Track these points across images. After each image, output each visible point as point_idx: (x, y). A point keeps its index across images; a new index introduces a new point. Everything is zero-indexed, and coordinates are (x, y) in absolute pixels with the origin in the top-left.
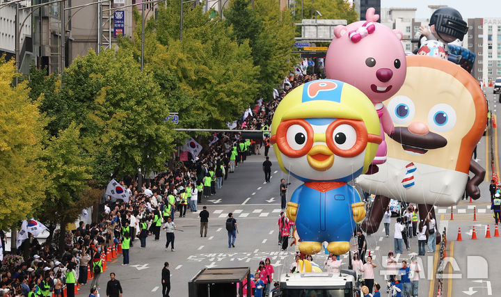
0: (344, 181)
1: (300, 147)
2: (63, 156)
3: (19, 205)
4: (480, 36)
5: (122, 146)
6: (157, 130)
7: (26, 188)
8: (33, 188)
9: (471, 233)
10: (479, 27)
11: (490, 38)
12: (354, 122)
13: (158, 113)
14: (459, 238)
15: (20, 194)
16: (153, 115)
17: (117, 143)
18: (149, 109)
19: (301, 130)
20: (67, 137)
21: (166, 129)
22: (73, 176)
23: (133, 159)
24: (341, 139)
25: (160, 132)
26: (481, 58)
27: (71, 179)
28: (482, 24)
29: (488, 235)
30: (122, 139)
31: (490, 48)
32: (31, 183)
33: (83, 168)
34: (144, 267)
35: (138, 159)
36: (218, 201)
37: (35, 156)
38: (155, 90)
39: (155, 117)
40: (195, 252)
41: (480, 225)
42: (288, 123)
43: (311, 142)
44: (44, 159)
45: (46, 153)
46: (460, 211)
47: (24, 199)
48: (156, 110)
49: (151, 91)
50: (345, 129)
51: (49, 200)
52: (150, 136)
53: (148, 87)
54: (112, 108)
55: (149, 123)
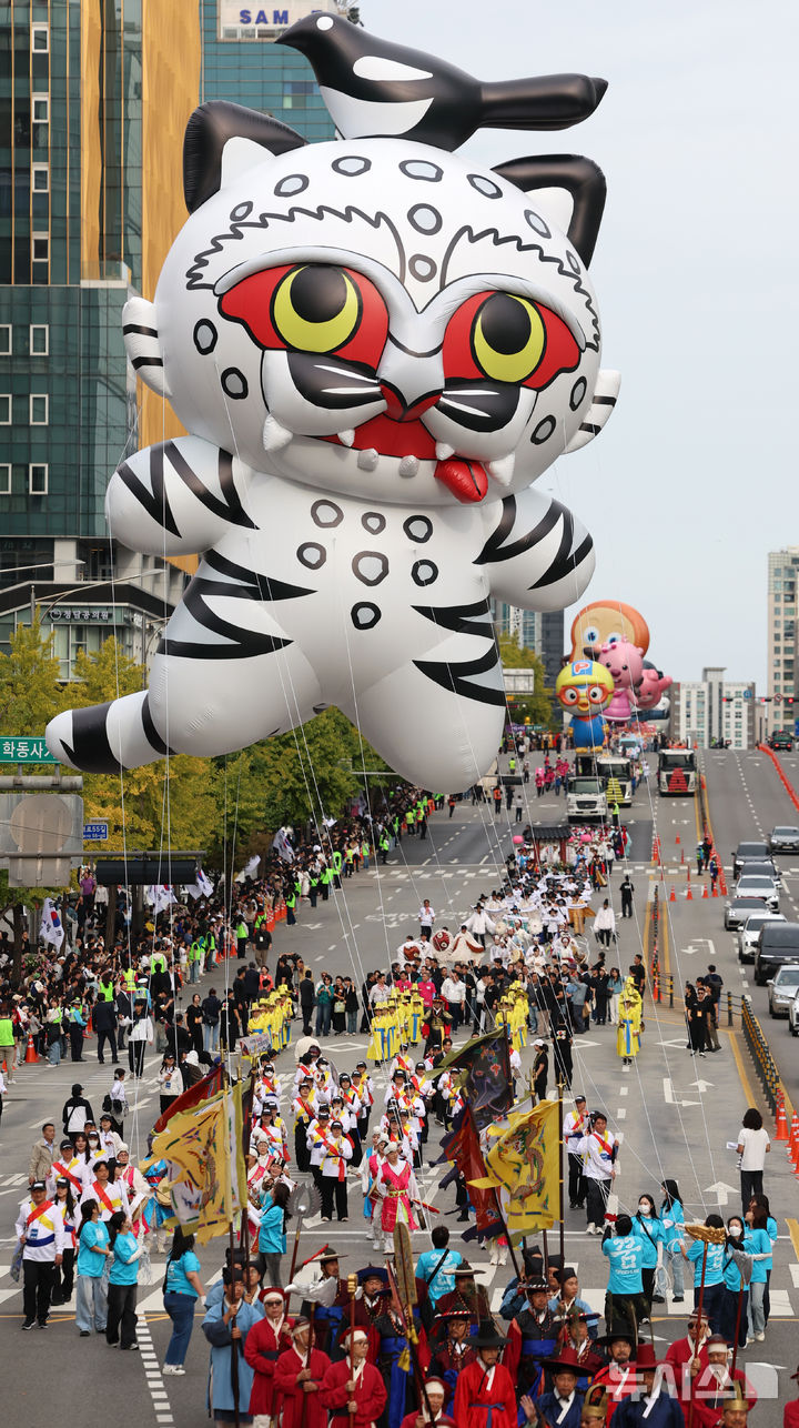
0: (595, 715)
1: (573, 701)
2: (232, 791)
3: (186, 841)
4: (676, 703)
5: (292, 791)
6: (331, 772)
7: (194, 822)
8: (202, 823)
9: (685, 893)
10: (676, 693)
11: (688, 706)
12: (601, 686)
13: (333, 753)
14: (673, 897)
15: (188, 829)
16: (326, 756)
17: (286, 787)
18: (322, 748)
19: (573, 692)
20: (237, 770)
21: (341, 771)
22: (243, 814)
23: (303, 805)
24: (595, 695)
25: (334, 775)
26: (678, 728)
27: (240, 817)
28: (679, 689)
29: (705, 895)
30: (293, 782)
31: (688, 716)
32: (200, 817)
33: (255, 805)
34: (317, 926)
35: (311, 806)
36: (394, 862)
37: (202, 791)
38: (328, 728)
39: (327, 757)
40: (373, 912)
41: (695, 886)
42: (566, 688)
43: (579, 697)
44: (212, 795)
45: (214, 788)
46: (670, 871)
47: (192, 835)
48: (329, 750)
49: (324, 728)
50: (597, 690)
51: (216, 842)
52: (323, 779)
53: (321, 724)
54: (281, 748)
55: (322, 765)
